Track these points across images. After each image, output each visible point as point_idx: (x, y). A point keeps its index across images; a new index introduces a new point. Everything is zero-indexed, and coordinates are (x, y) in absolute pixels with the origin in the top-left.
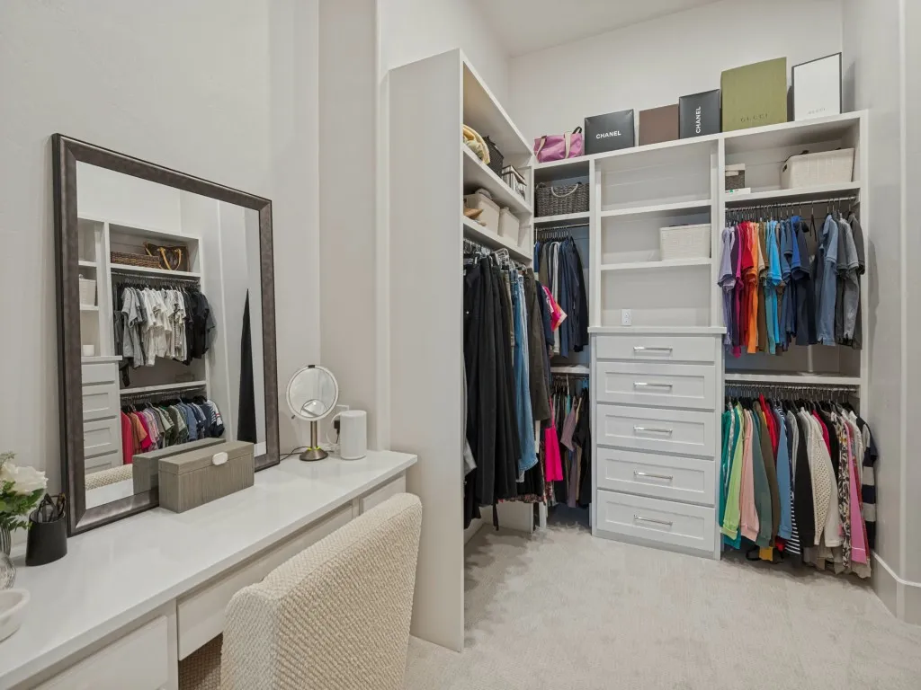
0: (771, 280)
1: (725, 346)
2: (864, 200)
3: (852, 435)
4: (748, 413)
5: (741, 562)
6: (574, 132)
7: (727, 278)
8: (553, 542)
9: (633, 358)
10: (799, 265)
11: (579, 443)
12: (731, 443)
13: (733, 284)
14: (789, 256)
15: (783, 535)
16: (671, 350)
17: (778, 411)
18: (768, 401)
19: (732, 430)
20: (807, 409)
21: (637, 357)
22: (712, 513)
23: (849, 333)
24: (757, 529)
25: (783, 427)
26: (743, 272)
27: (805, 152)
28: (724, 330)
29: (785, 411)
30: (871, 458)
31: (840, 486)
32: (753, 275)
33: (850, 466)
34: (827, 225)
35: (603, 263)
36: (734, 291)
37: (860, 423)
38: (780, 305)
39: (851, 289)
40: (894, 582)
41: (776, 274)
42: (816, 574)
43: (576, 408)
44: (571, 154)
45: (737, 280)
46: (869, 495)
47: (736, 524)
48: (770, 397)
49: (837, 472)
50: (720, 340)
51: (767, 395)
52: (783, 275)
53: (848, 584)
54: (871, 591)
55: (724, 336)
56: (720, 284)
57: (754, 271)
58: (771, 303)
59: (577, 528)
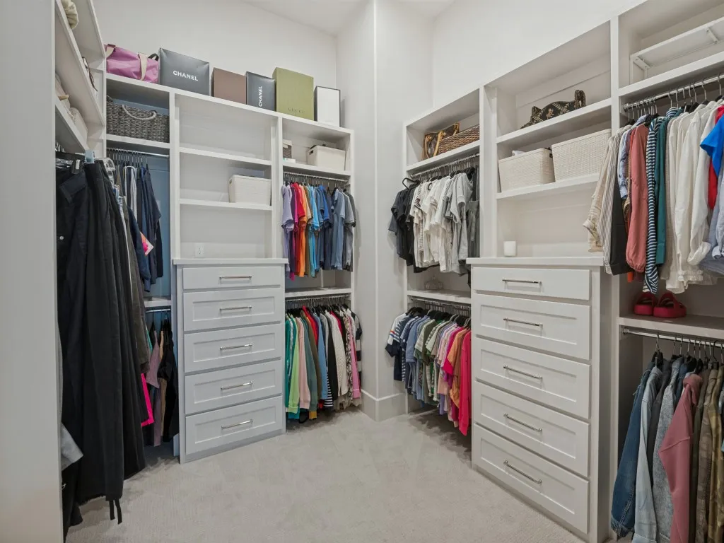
0: (313, 226)
1: (286, 272)
2: (352, 182)
3: (351, 323)
4: (299, 319)
5: (298, 427)
6: (151, 57)
7: (289, 222)
8: (142, 492)
9: (220, 286)
10: (328, 218)
11: (166, 377)
12: (292, 343)
13: (292, 227)
14: (322, 211)
15: (324, 397)
16: (250, 277)
17: (315, 315)
18: (308, 309)
19: (292, 334)
20: (328, 311)
21: (223, 286)
22: (281, 399)
23: (348, 261)
24: (309, 399)
25: (320, 326)
26: (299, 219)
27: (324, 145)
28: (286, 261)
29: (319, 315)
30: (359, 334)
31: (347, 355)
32: (304, 222)
33: (351, 342)
34: (336, 195)
35: (181, 197)
36: (291, 232)
37: (353, 315)
38: (317, 244)
39: (349, 235)
40: (374, 401)
41: (316, 222)
42: (336, 414)
43: (159, 343)
44: (146, 79)
45: (295, 224)
46: (359, 356)
47: (297, 403)
48: (308, 306)
49: (345, 346)
50: (284, 268)
51: (307, 305)
52: (320, 223)
53: (351, 413)
54: (361, 412)
55: (286, 265)
56: (283, 226)
57: (305, 219)
58: (312, 242)
59: (163, 464)
